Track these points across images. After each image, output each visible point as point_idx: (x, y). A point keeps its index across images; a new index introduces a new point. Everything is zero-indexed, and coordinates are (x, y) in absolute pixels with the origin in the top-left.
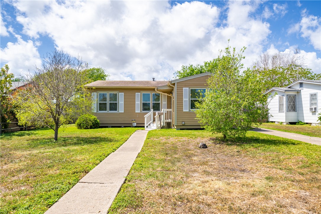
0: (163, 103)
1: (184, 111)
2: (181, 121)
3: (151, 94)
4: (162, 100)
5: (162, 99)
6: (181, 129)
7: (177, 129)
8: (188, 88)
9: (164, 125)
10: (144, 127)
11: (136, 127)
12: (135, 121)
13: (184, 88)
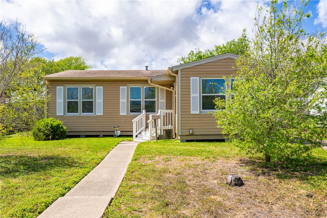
0: (160, 101)
1: (192, 112)
2: (188, 128)
3: (143, 88)
4: (158, 97)
5: (158, 95)
6: (188, 141)
7: (182, 141)
8: (198, 78)
9: (162, 134)
10: (132, 136)
11: (120, 136)
12: (118, 128)
13: (191, 78)
